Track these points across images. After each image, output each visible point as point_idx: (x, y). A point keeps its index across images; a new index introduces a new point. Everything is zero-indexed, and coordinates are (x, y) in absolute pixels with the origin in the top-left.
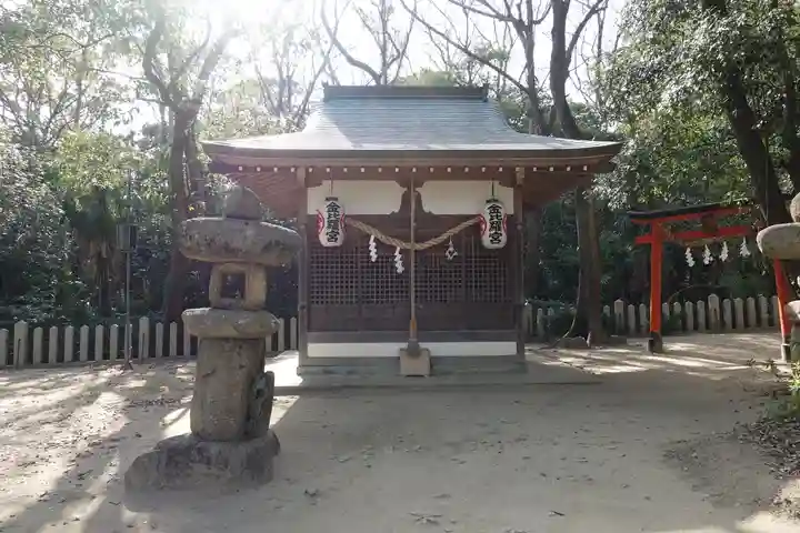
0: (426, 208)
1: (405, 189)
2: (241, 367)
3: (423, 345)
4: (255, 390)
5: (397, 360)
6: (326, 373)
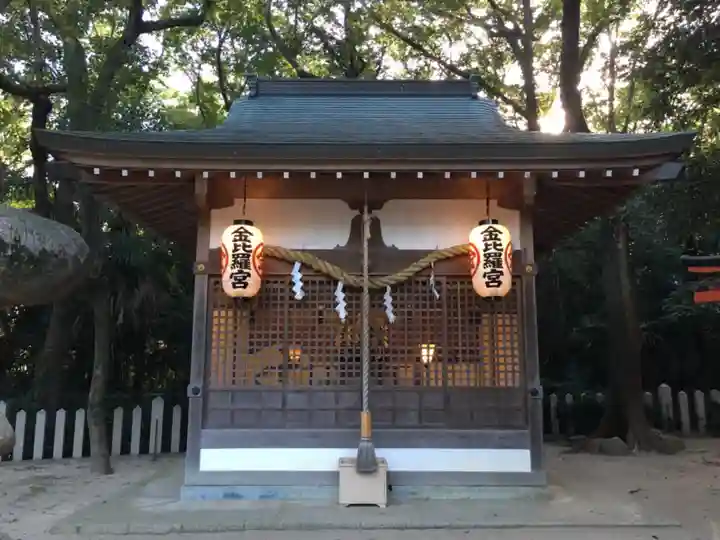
0: (388, 242)
1: (356, 212)
3: (380, 453)
5: (334, 477)
6: (227, 496)
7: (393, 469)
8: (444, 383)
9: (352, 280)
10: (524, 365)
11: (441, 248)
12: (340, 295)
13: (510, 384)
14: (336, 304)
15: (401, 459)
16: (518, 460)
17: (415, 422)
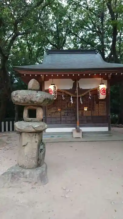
0: (80, 87)
1: (74, 81)
2: (36, 142)
3: (80, 128)
4: (40, 149)
5: (72, 133)
6: (51, 137)
7: (82, 131)
8: (92, 115)
9: (74, 96)
10: (107, 111)
11: (91, 88)
12: (71, 99)
13: (104, 115)
14: (71, 101)
15: (84, 129)
16: (106, 129)
17: (86, 123)
